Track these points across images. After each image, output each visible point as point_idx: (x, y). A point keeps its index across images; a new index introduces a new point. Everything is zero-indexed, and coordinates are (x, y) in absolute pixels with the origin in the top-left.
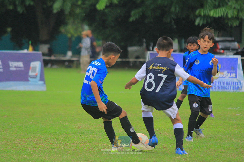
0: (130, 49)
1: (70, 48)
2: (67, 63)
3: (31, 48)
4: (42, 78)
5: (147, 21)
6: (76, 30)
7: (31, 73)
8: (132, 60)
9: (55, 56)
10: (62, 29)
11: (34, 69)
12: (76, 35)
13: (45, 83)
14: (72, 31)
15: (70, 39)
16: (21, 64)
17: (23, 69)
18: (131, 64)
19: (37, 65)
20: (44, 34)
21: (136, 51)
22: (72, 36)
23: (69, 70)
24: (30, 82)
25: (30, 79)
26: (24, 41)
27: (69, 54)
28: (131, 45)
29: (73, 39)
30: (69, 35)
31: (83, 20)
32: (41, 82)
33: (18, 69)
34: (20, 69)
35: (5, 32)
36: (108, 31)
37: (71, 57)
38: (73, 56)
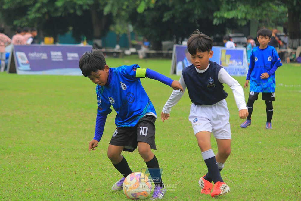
0: (164, 43)
1: (118, 43)
2: (115, 55)
3: (85, 42)
5: (176, 21)
6: (123, 28)
8: (165, 52)
9: (106, 49)
10: (112, 28)
12: (122, 32)
14: (120, 29)
15: (118, 36)
16: (76, 55)
17: (78, 59)
18: (165, 55)
20: (97, 32)
21: (169, 45)
22: (120, 33)
23: (116, 59)
26: (82, 37)
27: (118, 47)
28: (165, 40)
29: (121, 35)
30: (117, 33)
31: (127, 21)
33: (74, 59)
34: (76, 59)
35: (67, 30)
36: (146, 29)
37: (118, 49)
38: (120, 49)
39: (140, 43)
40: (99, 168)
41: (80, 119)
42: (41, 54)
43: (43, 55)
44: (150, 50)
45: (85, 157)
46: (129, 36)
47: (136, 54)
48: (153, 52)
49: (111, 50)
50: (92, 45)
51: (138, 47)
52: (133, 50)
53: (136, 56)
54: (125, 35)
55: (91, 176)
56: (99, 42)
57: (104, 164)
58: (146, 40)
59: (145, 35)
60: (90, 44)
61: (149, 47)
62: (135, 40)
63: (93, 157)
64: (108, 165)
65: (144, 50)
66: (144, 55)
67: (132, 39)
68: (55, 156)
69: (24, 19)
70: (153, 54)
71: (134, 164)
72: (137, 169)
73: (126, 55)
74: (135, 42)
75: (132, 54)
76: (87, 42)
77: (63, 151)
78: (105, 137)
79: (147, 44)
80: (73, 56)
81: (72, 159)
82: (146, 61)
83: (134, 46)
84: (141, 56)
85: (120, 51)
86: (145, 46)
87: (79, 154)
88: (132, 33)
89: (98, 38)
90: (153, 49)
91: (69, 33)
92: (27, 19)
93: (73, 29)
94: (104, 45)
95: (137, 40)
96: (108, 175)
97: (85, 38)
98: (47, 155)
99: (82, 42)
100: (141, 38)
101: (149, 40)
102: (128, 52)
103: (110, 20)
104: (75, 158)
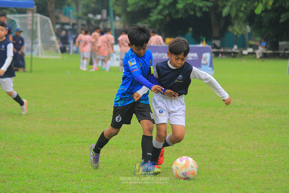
0: (281, 43)
1: (236, 43)
2: (233, 54)
3: (204, 43)
4: (211, 65)
6: (241, 29)
7: (203, 62)
8: (281, 52)
9: (223, 49)
10: (230, 29)
11: (205, 59)
12: (240, 33)
13: (213, 69)
14: (237, 30)
15: (236, 36)
16: (195, 55)
17: (197, 59)
18: (281, 55)
19: (207, 56)
20: (216, 32)
21: (285, 45)
22: (238, 34)
23: (234, 59)
24: (202, 69)
25: (202, 66)
26: (201, 38)
27: (236, 47)
28: (281, 40)
29: (238, 36)
30: (235, 33)
31: (245, 22)
32: (211, 69)
33: (194, 59)
34: (196, 59)
35: (188, 31)
36: (263, 30)
37: (236, 50)
38: (238, 49)
39: (258, 43)
40: (218, 163)
41: (199, 117)
42: (162, 54)
43: (164, 55)
44: (267, 50)
45: (204, 153)
46: (247, 37)
47: (253, 54)
48: (270, 52)
49: (229, 50)
50: (211, 45)
51: (255, 47)
52: (250, 50)
53: (253, 56)
54: (243, 36)
55: (210, 171)
56: (217, 43)
57: (222, 160)
58: (263, 40)
59: (262, 36)
60: (209, 44)
61: (266, 47)
62: (252, 40)
63: (211, 153)
64: (226, 161)
65: (261, 50)
66: (261, 55)
67: (249, 39)
68: (176, 152)
69: (147, 21)
70: (270, 53)
71: (251, 160)
72: (254, 165)
73: (243, 55)
74: (252, 42)
75: (249, 53)
76: (206, 43)
77: (183, 147)
78: (224, 134)
79: (264, 44)
80: (193, 56)
81: (191, 154)
82: (263, 61)
83: (251, 46)
84: (258, 56)
85: (238, 51)
86: (262, 46)
87: (199, 150)
88: (250, 34)
89: (217, 39)
90: (269, 49)
91: (189, 34)
92: (150, 21)
93: (193, 31)
94: (223, 46)
95: (255, 41)
96: (227, 170)
97: (204, 39)
98: (168, 151)
99: (202, 42)
100: (259, 39)
101: (266, 40)
102: (245, 52)
103: (228, 21)
104: (195, 154)
